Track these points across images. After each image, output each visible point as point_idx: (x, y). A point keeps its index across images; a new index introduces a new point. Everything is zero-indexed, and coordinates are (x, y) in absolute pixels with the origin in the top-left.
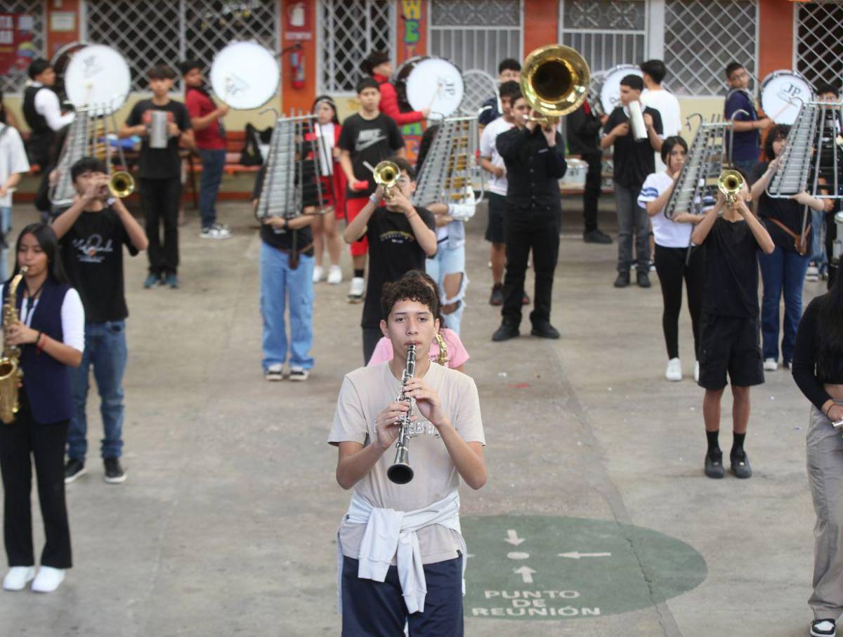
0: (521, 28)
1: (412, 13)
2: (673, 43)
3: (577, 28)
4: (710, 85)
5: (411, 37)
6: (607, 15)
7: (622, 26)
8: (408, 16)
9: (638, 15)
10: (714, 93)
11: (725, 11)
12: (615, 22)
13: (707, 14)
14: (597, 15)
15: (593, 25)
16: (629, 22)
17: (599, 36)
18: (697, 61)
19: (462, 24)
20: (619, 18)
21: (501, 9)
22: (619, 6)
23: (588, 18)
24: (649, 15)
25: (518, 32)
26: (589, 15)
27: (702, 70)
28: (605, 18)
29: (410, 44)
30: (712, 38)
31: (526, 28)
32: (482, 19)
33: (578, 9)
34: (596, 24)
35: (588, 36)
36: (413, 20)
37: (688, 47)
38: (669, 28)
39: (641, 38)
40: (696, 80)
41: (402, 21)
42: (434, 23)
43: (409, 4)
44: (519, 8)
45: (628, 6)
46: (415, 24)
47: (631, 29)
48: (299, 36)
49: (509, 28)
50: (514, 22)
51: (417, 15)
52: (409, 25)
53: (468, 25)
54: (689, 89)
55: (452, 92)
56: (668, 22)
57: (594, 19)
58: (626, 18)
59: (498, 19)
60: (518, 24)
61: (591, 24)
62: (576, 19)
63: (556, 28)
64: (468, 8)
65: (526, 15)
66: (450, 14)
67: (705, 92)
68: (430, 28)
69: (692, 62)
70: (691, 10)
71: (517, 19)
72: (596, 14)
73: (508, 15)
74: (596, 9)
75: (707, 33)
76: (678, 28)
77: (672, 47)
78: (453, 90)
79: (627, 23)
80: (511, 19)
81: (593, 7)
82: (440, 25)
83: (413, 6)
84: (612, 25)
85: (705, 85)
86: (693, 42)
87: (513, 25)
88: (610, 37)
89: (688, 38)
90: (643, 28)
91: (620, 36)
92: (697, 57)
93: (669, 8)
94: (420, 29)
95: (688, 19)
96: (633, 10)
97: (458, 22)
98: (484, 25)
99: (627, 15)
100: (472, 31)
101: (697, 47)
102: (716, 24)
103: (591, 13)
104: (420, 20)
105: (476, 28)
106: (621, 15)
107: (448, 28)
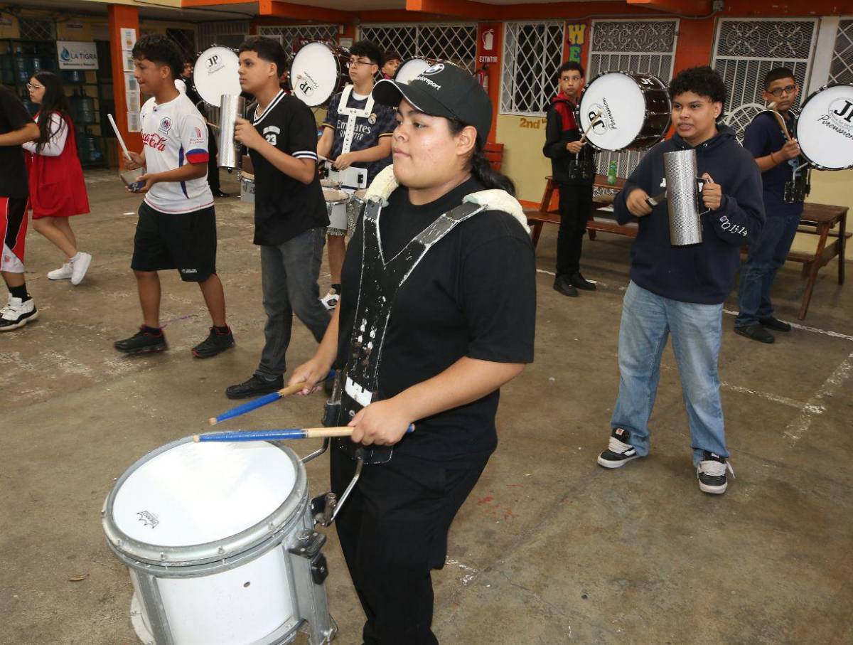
0: (673, 54)
1: (576, 38)
3: (731, 54)
6: (767, 39)
7: (783, 53)
8: (573, 42)
9: (804, 40)
12: (777, 48)
14: (756, 39)
15: (750, 51)
16: (792, 48)
17: (754, 64)
19: (618, 50)
20: (781, 44)
21: (656, 33)
22: (782, 30)
23: (746, 43)
25: (669, 57)
26: (747, 39)
28: (764, 42)
31: (678, 53)
32: (638, 44)
33: (735, 33)
34: (753, 50)
35: (743, 63)
36: (576, 45)
38: (838, 56)
39: (801, 67)
41: (568, 45)
43: (574, 29)
44: (673, 33)
45: (792, 29)
46: (578, 49)
47: (792, 56)
48: (488, 59)
49: (661, 54)
50: (668, 48)
51: (580, 41)
52: (573, 49)
53: (623, 50)
56: (838, 49)
57: (752, 45)
58: (789, 44)
59: (652, 44)
60: (671, 50)
61: (747, 50)
62: (733, 44)
63: (710, 53)
64: (626, 33)
65: (679, 40)
68: (591, 53)
71: (670, 45)
72: (754, 40)
73: (661, 40)
74: (755, 33)
79: (788, 50)
80: (665, 44)
81: (752, 31)
82: (599, 50)
83: (577, 31)
84: (771, 51)
87: (666, 51)
88: (766, 64)
90: (806, 57)
93: (843, 32)
94: (582, 54)
96: (797, 34)
97: (615, 47)
98: (639, 50)
99: (790, 40)
103: (749, 37)
104: (583, 44)
105: (631, 53)
106: (784, 39)
107: (606, 53)
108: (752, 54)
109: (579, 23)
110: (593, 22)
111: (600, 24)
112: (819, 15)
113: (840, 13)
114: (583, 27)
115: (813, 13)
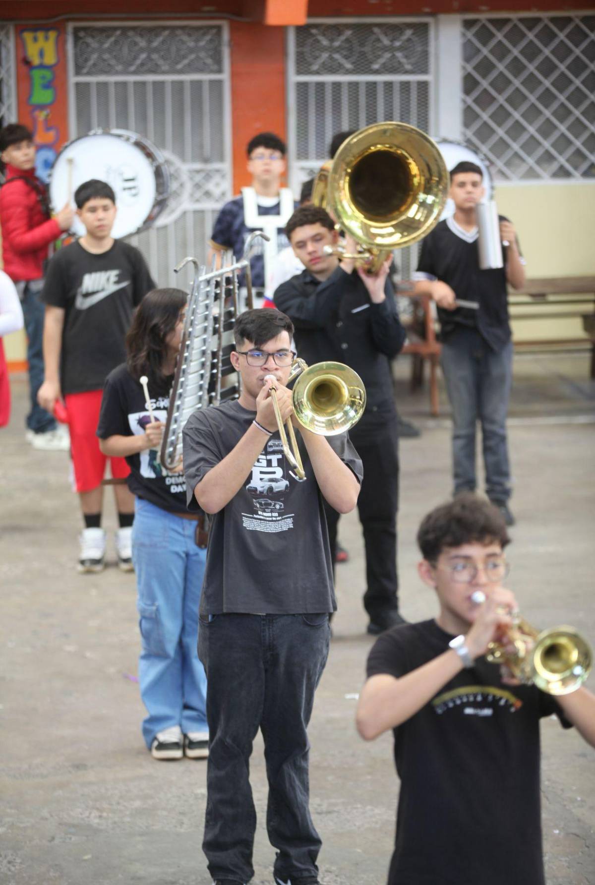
0: (225, 76)
1: (41, 54)
2: (476, 93)
3: (317, 73)
4: (539, 162)
5: (42, 96)
6: (367, 49)
7: (393, 68)
8: (36, 61)
9: (419, 49)
10: (545, 175)
11: (562, 36)
12: (382, 61)
13: (531, 42)
14: (350, 49)
15: (344, 67)
16: (404, 60)
17: (354, 86)
18: (517, 122)
19: (125, 72)
20: (388, 55)
21: (192, 44)
22: (386, 35)
23: (337, 56)
24: (437, 48)
25: (220, 83)
26: (338, 50)
27: (525, 137)
28: (363, 54)
29: (42, 107)
30: (540, 83)
31: (234, 75)
32: (161, 62)
33: (318, 41)
34: (349, 66)
35: (337, 86)
36: (42, 66)
37: (501, 99)
38: (470, 68)
39: (423, 87)
40: (516, 154)
41: (24, 68)
42: (78, 71)
43: (35, 39)
44: (220, 44)
45: (401, 33)
46: (48, 74)
47: (407, 72)
49: (206, 77)
50: (215, 67)
51: (50, 58)
52: (37, 74)
53: (135, 73)
54: (505, 169)
55: (133, 191)
56: (467, 59)
57: (346, 57)
58: (399, 55)
59: (186, 62)
60: (220, 70)
61: (340, 66)
62: (316, 58)
63: (283, 73)
64: (136, 44)
65: (232, 54)
66: (106, 56)
67: (531, 174)
68: (73, 79)
69: (509, 123)
70: (506, 36)
71: (218, 61)
72: (348, 50)
73: (202, 54)
74: (347, 40)
75: (532, 74)
76: (485, 67)
77: (476, 101)
78: (134, 188)
79: (400, 63)
80: (209, 61)
81: (343, 38)
82: (89, 73)
83: (41, 43)
84: (376, 66)
85: (531, 161)
86: (509, 91)
87: (212, 72)
88: (372, 86)
89: (501, 83)
90: (425, 71)
91: (389, 85)
92: (517, 115)
93: (470, 35)
94: (57, 83)
95: (501, 52)
96: (409, 40)
97: (119, 68)
98: (164, 73)
99: (400, 49)
100: (144, 84)
101: (516, 99)
102: (547, 58)
103: (339, 47)
104: (55, 65)
105: (150, 78)
106: (391, 49)
107: (102, 78)
108: (348, 72)
109: (46, 29)
110: (70, 26)
111: (85, 29)
112: (433, 14)
113: (463, 9)
114: (52, 35)
115: (427, 10)
